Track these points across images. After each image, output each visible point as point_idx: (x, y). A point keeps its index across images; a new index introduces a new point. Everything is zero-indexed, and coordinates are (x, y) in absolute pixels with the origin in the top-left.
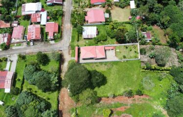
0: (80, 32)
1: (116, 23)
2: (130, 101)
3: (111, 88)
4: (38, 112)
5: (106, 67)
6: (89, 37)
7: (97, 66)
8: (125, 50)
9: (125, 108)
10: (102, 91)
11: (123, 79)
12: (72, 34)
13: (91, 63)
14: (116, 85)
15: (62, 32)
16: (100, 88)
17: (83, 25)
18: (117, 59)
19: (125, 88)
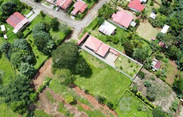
0: (100, 24)
1: (136, 35)
2: (98, 106)
3: (90, 84)
4: (21, 60)
5: (99, 65)
6: (104, 32)
7: (92, 59)
8: (127, 63)
9: (89, 109)
10: (81, 81)
11: (105, 85)
12: (93, 21)
13: (89, 54)
14: (96, 85)
15: (86, 14)
16: (81, 78)
17: (106, 19)
18: (113, 65)
19: (101, 93)
